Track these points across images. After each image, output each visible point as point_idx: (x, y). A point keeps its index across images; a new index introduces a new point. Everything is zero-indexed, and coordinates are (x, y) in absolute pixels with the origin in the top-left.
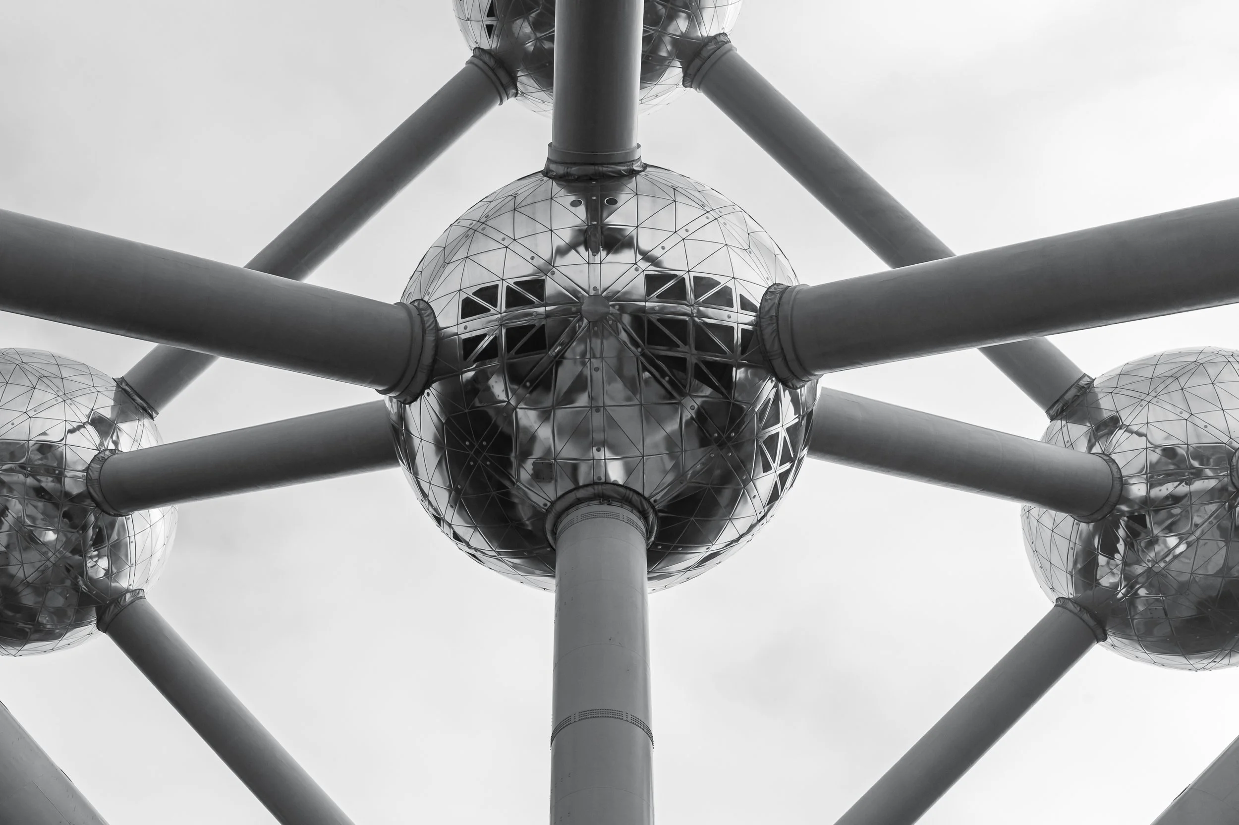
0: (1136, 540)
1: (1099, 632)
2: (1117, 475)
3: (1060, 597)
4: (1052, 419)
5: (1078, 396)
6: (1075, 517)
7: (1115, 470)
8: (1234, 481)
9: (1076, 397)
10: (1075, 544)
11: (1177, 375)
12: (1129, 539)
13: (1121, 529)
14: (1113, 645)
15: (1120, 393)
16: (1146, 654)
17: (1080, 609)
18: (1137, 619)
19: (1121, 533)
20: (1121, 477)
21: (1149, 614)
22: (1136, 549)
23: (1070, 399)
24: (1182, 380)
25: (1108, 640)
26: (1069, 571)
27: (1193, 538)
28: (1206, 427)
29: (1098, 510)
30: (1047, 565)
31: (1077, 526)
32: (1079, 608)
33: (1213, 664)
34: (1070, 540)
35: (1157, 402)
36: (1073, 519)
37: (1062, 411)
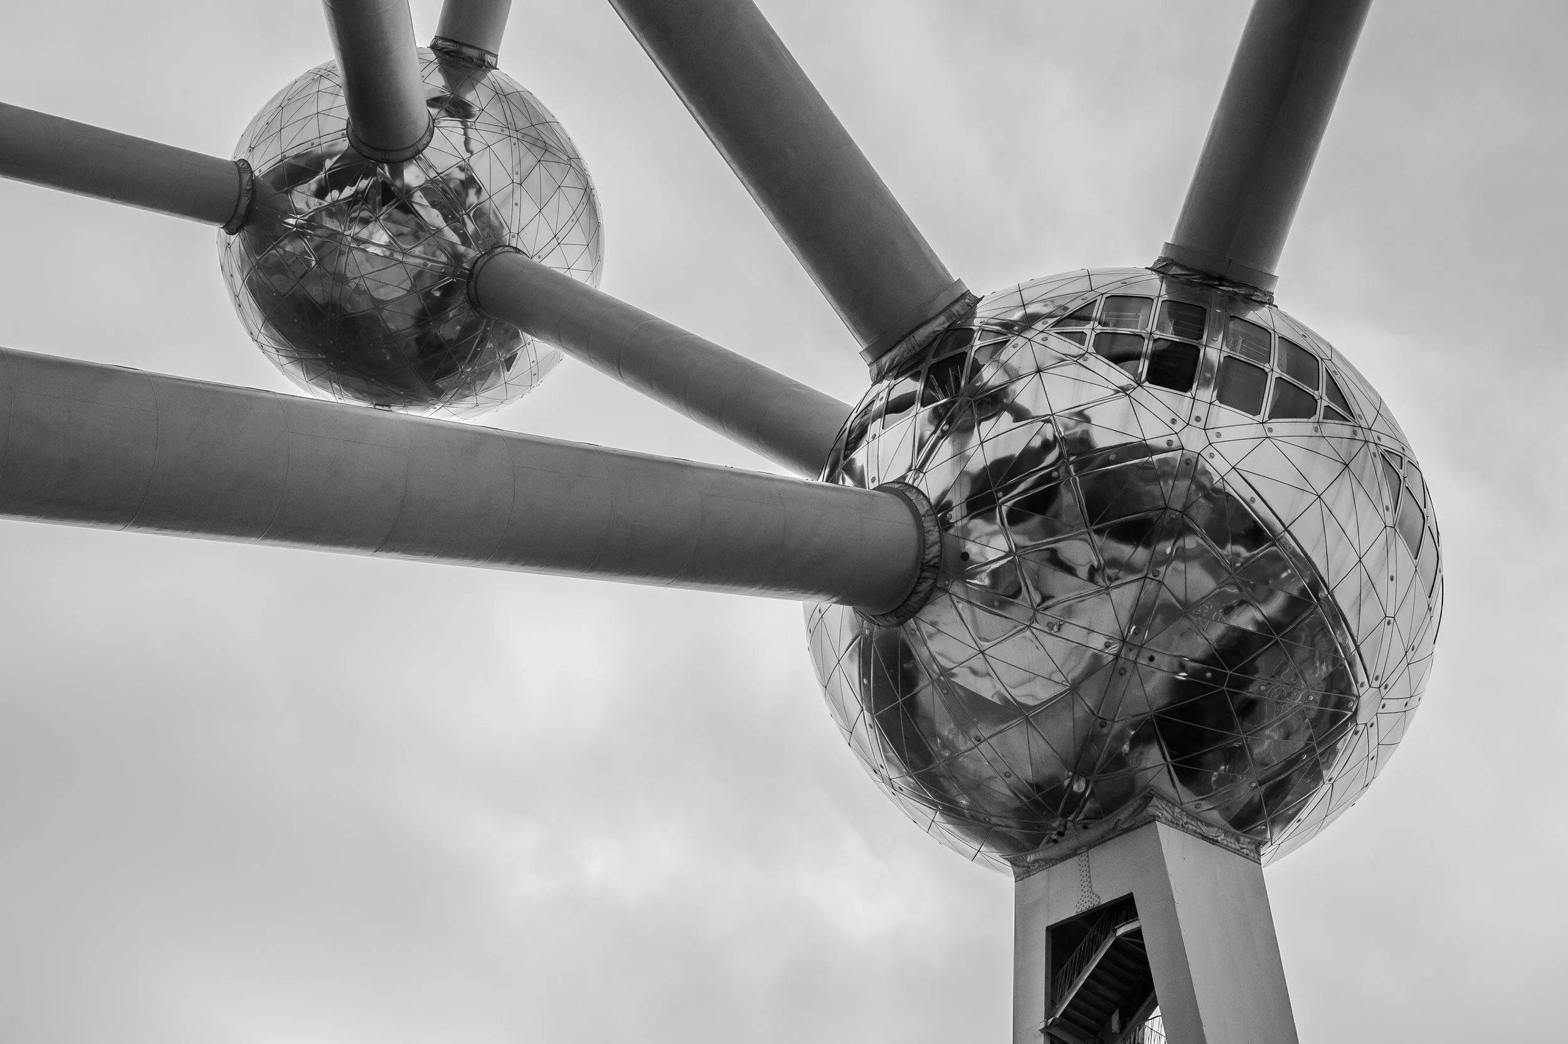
0: (363, 204)
1: (236, 222)
2: (420, 146)
3: (247, 162)
4: (433, 47)
5: (473, 61)
6: (350, 128)
7: (424, 141)
8: (479, 261)
9: (470, 60)
10: (320, 145)
11: (550, 149)
12: (360, 196)
13: (367, 182)
14: (228, 245)
15: (503, 103)
16: (242, 282)
17: (250, 189)
18: (277, 251)
19: (363, 184)
20: (420, 152)
21: (291, 261)
22: (354, 208)
23: (465, 54)
24: (547, 156)
25: (233, 237)
26: (285, 155)
27: (398, 257)
28: (516, 204)
29: (374, 148)
30: (276, 127)
31: (341, 136)
32: (248, 188)
33: (274, 351)
34: (320, 137)
35: (515, 144)
36: (345, 127)
37: (448, 53)
